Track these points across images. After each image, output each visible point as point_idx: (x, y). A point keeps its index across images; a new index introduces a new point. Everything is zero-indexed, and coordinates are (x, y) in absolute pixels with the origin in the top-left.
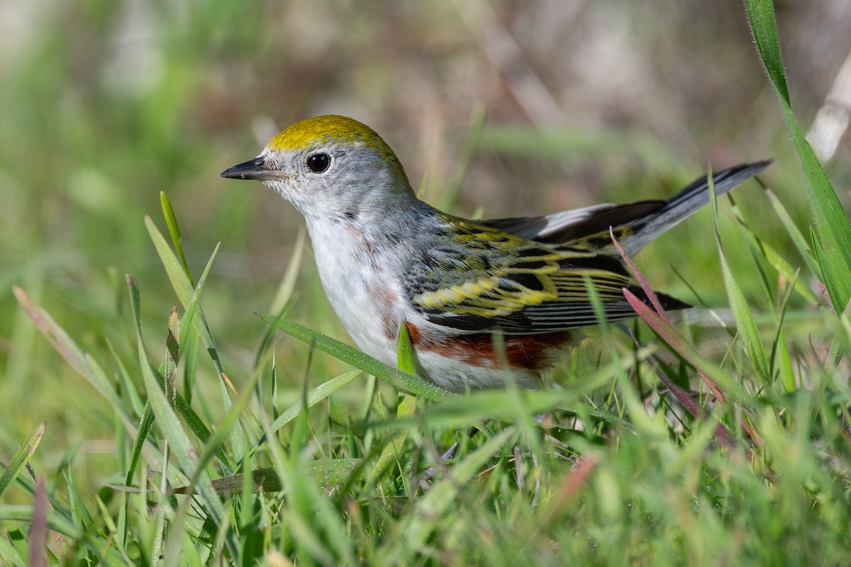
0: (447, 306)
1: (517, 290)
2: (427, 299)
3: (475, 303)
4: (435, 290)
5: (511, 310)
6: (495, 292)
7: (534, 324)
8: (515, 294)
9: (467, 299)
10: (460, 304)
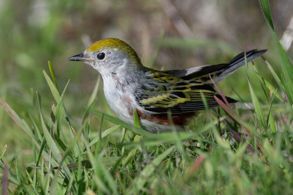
0: (152, 104)
1: (176, 98)
2: (144, 102)
3: (161, 103)
4: (147, 98)
5: (174, 105)
6: (168, 99)
7: (182, 110)
8: (175, 99)
9: (158, 101)
10: (156, 103)
